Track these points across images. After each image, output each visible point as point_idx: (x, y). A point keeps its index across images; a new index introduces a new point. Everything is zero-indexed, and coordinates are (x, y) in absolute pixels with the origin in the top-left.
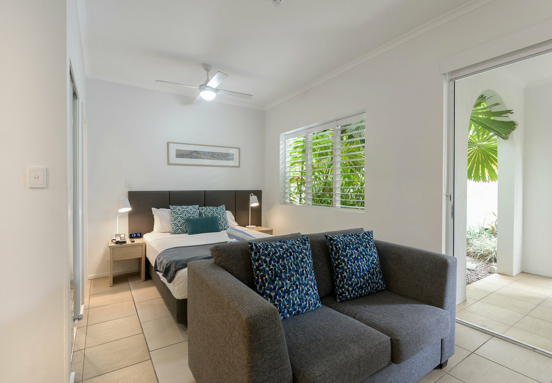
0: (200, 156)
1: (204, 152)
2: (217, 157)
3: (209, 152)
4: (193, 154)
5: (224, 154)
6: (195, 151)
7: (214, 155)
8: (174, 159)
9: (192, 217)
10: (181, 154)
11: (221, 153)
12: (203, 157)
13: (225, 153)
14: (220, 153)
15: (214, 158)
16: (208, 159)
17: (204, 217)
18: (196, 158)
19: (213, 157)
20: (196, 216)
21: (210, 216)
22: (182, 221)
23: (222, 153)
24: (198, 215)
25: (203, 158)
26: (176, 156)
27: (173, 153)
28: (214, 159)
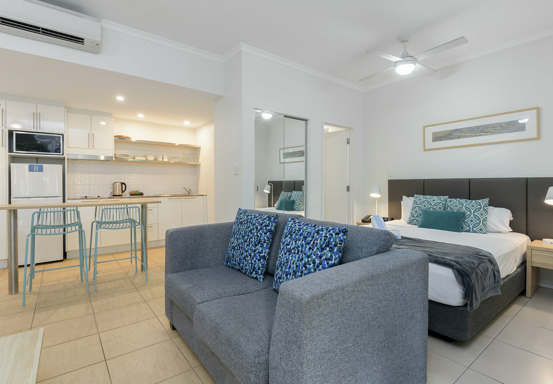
0: (464, 134)
1: (469, 127)
2: (492, 131)
3: (477, 127)
4: (455, 134)
5: (505, 124)
6: (457, 130)
7: (487, 128)
8: (430, 144)
9: (432, 209)
10: (438, 137)
11: (499, 124)
12: (468, 134)
13: (507, 122)
14: (497, 124)
15: (487, 133)
16: (476, 136)
17: (449, 210)
18: (458, 138)
19: (484, 132)
20: (439, 208)
21: (455, 211)
22: (419, 212)
23: (502, 123)
24: (442, 208)
25: (468, 137)
26: (433, 140)
27: (429, 138)
28: (488, 135)
